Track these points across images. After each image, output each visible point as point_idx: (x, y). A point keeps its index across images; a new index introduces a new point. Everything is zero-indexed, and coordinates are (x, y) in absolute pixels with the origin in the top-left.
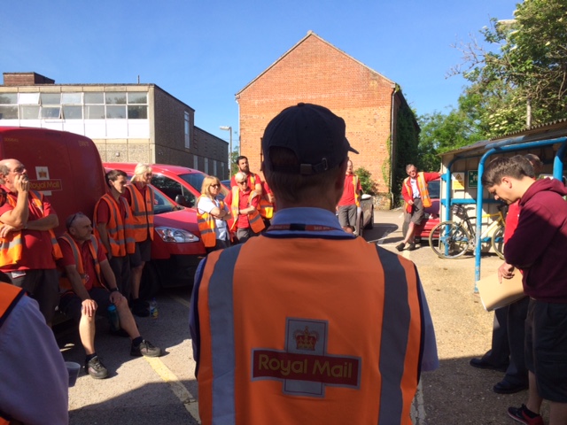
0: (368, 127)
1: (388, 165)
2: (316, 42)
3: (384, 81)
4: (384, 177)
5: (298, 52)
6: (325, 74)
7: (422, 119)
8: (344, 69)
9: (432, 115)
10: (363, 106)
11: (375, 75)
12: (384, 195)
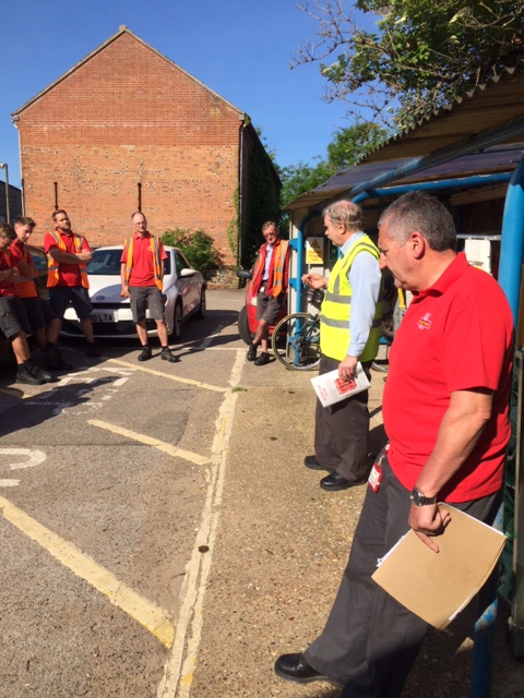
0: (209, 173)
1: (236, 229)
2: (133, 43)
3: (229, 110)
4: (232, 245)
5: (107, 57)
6: (147, 92)
7: (285, 173)
8: (173, 87)
9: (297, 168)
10: (202, 143)
11: (217, 99)
12: (231, 269)
